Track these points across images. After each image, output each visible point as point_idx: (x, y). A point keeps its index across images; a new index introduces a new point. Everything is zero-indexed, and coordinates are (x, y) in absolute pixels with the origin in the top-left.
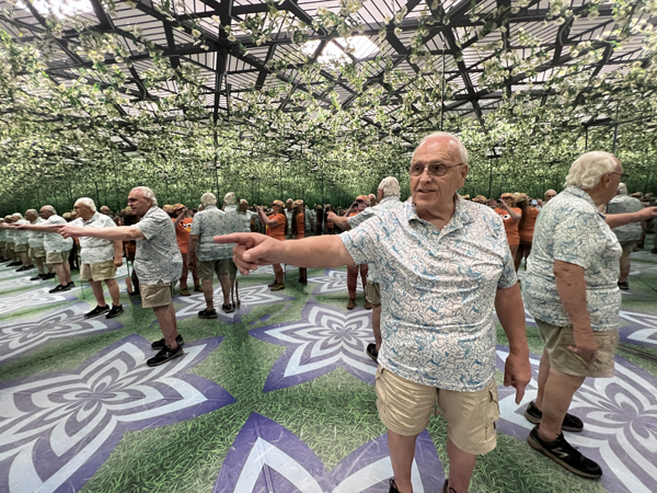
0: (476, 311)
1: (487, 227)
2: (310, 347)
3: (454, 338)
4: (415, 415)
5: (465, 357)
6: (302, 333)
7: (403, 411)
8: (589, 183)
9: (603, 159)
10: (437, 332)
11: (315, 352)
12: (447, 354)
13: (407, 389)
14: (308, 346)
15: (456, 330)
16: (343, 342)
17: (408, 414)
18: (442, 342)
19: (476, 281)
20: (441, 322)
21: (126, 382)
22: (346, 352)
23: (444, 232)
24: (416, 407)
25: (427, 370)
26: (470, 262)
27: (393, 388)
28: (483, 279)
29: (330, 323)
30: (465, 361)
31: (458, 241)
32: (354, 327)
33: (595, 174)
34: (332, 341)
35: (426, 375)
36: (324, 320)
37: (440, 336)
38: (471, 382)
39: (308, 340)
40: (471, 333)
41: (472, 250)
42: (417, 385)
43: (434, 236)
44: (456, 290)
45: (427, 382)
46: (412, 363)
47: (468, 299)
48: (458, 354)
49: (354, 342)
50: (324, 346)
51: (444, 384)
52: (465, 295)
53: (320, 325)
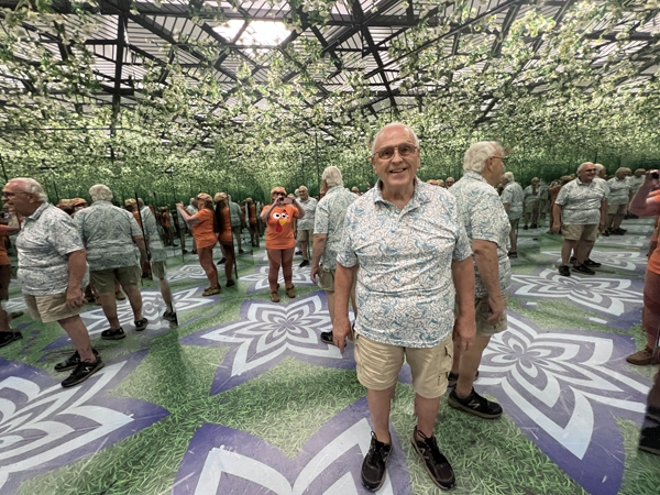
0: (432, 278)
1: (443, 206)
2: (254, 343)
3: (414, 300)
4: (386, 371)
5: (423, 317)
6: (244, 331)
7: (375, 369)
8: (477, 167)
9: (483, 146)
10: (399, 296)
11: (261, 347)
12: (407, 315)
13: (377, 350)
14: (252, 343)
15: (415, 294)
16: (287, 334)
17: (379, 371)
18: (402, 305)
19: (431, 253)
20: (402, 289)
21: (14, 423)
22: (292, 342)
23: (404, 212)
24: (386, 364)
25: (393, 330)
26: (425, 236)
27: (367, 350)
28: (436, 251)
29: (271, 317)
30: (423, 321)
31: (416, 219)
32: (296, 316)
33: (480, 160)
34: (276, 334)
35: (392, 336)
36: (265, 315)
37: (401, 300)
38: (429, 339)
39: (250, 336)
40: (428, 296)
41: (428, 226)
42: (385, 345)
43: (396, 215)
44: (414, 261)
45: (392, 342)
46: (380, 326)
47: (425, 269)
48: (416, 314)
49: (298, 331)
50: (270, 339)
51: (407, 342)
52: (422, 265)
53: (262, 321)
